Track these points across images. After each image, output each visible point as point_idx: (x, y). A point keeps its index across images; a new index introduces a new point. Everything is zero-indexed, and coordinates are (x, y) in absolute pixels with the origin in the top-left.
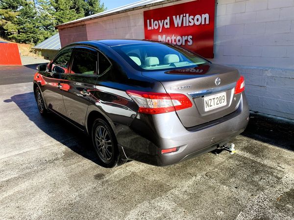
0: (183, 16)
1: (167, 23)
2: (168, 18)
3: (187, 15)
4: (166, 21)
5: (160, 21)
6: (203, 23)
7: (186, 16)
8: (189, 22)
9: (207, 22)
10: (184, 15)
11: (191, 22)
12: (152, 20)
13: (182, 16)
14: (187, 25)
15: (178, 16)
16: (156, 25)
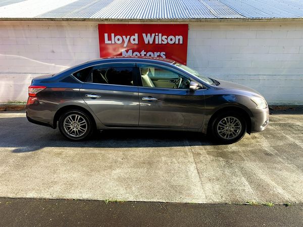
0: (155, 35)
1: (134, 40)
2: (136, 35)
3: (160, 35)
4: (133, 37)
5: (124, 37)
6: (177, 42)
7: (158, 35)
8: (162, 40)
9: (181, 42)
10: (157, 34)
11: (164, 41)
12: (113, 35)
13: (153, 35)
14: (160, 43)
15: (149, 35)
16: (118, 40)
